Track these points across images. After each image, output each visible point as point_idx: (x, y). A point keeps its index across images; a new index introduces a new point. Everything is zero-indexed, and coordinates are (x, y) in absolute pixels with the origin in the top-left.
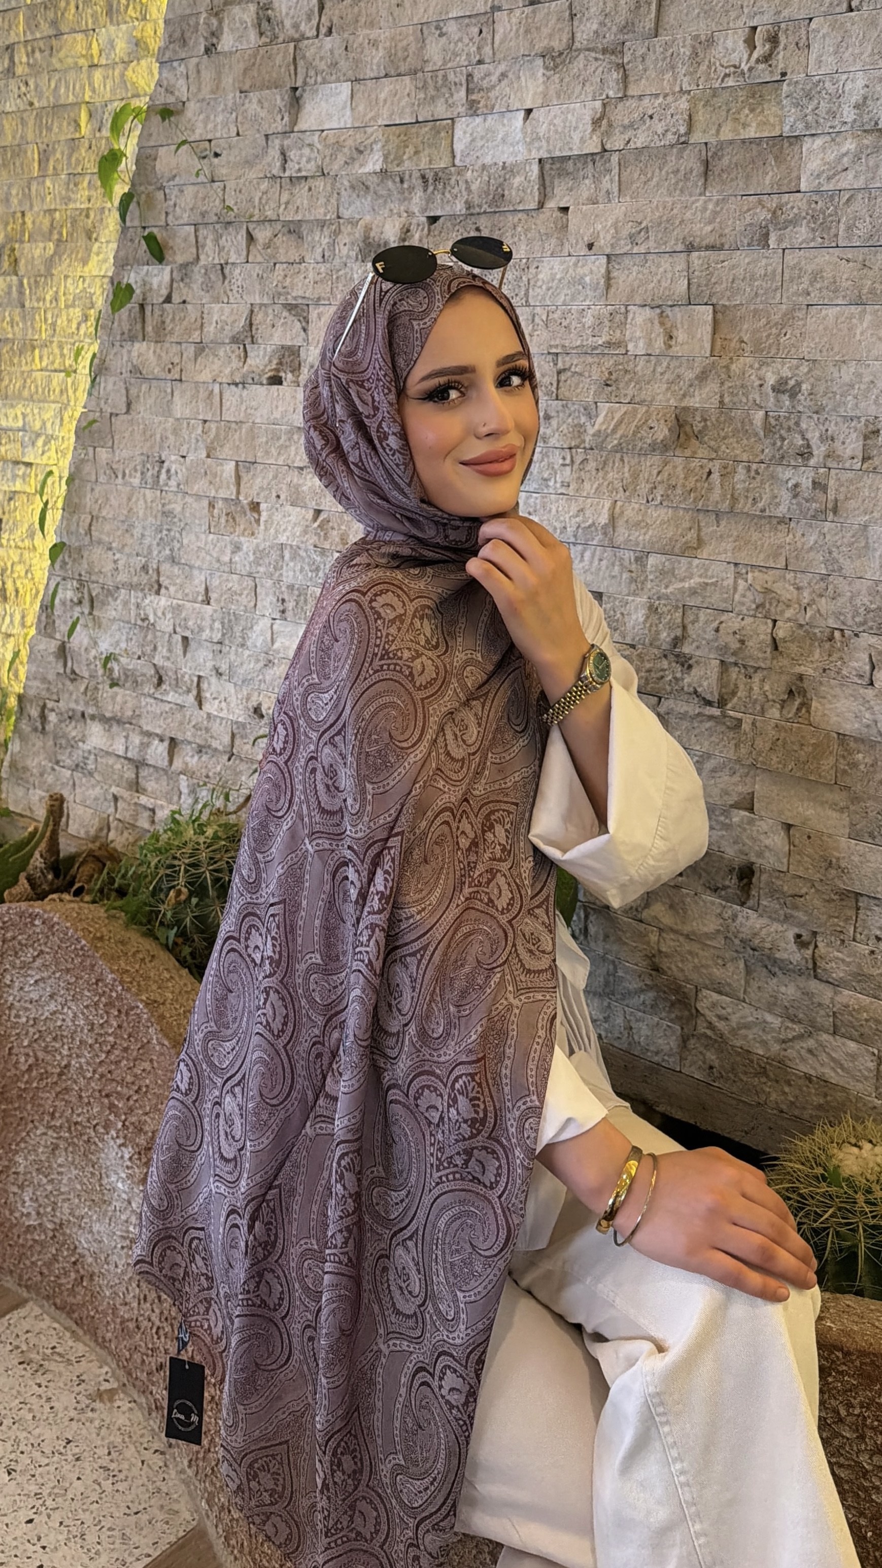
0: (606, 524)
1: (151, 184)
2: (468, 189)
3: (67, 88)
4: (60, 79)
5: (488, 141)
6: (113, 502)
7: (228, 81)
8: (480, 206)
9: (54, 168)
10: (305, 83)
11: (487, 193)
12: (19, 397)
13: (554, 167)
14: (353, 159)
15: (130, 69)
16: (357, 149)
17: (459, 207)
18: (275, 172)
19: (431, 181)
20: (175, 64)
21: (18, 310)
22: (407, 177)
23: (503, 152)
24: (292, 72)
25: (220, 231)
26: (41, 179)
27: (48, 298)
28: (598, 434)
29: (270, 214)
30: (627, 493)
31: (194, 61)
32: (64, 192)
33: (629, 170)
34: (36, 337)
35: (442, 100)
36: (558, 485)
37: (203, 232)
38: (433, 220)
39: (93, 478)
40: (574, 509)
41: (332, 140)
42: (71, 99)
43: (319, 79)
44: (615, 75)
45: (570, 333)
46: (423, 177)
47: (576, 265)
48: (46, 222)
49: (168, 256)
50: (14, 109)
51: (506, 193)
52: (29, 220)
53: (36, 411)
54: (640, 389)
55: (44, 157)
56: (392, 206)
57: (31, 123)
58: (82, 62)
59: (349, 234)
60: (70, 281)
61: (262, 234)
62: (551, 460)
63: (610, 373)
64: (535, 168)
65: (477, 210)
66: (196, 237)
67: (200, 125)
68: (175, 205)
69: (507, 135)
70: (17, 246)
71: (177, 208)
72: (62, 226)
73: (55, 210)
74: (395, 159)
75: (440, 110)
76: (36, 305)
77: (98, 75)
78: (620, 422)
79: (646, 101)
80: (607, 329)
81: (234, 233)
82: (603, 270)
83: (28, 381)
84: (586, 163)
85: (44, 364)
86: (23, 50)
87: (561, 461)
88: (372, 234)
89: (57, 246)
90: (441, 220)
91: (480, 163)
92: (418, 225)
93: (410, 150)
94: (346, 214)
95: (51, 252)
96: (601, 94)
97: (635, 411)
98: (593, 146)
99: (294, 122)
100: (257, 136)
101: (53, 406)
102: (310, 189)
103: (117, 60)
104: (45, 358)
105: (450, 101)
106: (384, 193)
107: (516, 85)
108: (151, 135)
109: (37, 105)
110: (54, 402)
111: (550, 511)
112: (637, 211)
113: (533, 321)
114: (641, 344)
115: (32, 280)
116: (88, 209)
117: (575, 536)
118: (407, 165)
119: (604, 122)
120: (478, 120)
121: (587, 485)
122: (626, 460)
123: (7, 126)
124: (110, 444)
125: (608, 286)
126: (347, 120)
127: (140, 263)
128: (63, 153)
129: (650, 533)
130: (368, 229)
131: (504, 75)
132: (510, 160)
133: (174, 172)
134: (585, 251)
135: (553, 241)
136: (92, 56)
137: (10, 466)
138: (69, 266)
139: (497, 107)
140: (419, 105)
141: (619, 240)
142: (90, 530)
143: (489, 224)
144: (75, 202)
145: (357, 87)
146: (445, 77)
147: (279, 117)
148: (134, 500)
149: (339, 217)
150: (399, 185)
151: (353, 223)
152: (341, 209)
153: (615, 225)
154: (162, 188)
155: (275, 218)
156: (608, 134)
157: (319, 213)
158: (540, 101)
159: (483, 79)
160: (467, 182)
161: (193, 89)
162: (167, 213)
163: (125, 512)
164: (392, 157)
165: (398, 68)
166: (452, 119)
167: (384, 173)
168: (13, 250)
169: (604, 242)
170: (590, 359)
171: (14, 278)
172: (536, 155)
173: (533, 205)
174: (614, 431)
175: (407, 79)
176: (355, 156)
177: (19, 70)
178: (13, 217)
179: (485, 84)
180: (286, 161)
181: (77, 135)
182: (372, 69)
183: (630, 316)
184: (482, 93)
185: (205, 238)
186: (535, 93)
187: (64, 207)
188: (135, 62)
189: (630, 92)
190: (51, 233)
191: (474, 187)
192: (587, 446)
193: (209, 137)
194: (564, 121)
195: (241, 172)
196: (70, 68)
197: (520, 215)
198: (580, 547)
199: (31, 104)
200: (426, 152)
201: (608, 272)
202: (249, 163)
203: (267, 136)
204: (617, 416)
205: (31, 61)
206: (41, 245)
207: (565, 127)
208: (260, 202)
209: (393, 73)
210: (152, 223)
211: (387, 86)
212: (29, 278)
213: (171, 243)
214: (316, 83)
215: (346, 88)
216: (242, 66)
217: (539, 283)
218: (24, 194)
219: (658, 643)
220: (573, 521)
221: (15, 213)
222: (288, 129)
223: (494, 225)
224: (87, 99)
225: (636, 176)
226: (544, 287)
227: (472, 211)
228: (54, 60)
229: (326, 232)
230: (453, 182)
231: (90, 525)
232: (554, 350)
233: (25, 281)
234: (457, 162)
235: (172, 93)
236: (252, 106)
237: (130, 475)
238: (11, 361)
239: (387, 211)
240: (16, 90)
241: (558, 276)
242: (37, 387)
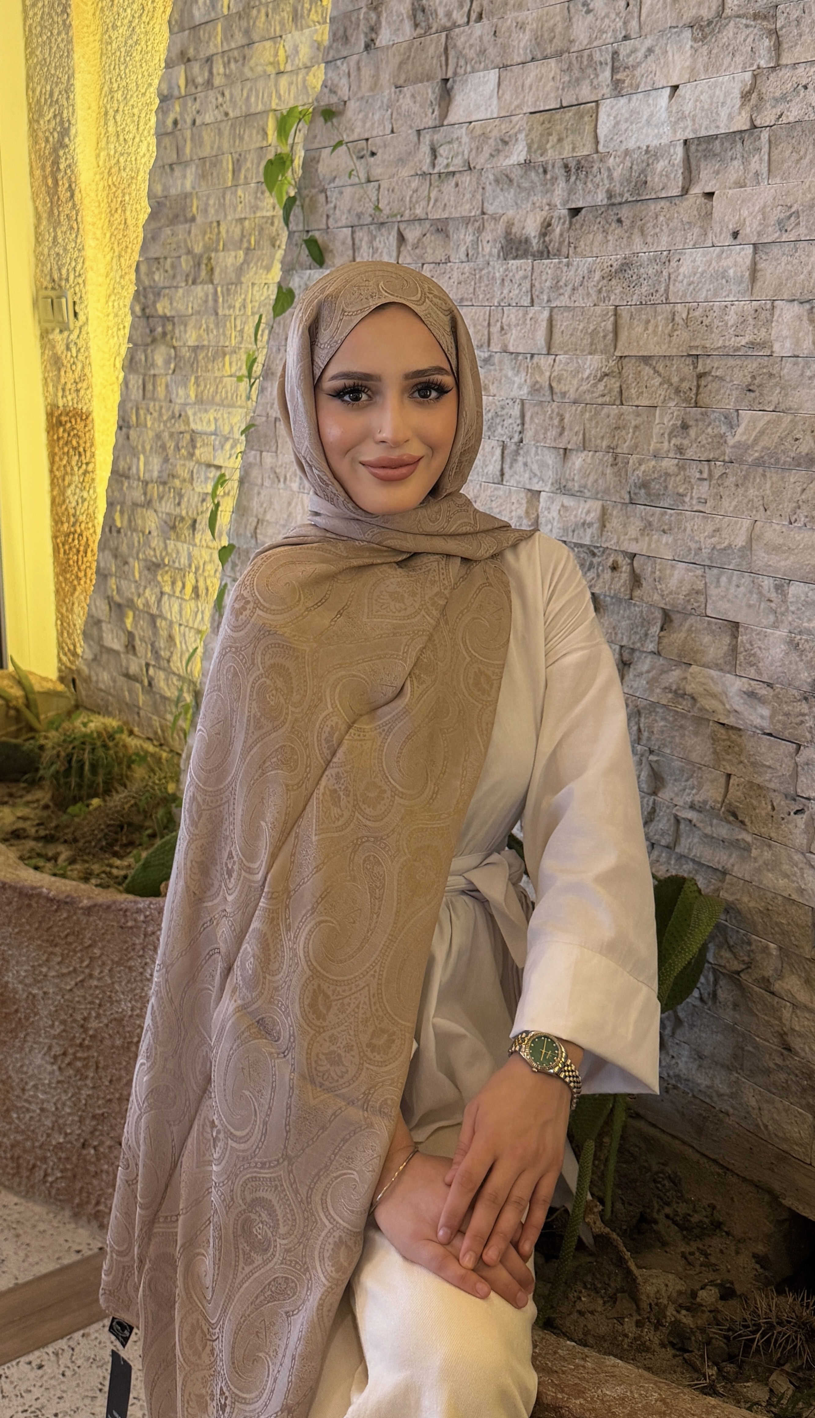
0: (743, 547)
1: (314, 187)
2: (610, 177)
3: (257, 96)
4: (251, 88)
5: (632, 123)
6: (276, 506)
7: (385, 77)
8: (621, 195)
9: (246, 177)
10: (455, 74)
11: (629, 181)
12: (212, 402)
13: (700, 148)
14: (498, 151)
15: (311, 74)
16: (502, 140)
17: (600, 197)
18: (425, 169)
19: (573, 170)
20: (339, 62)
21: (213, 318)
22: (550, 167)
23: (647, 135)
24: (443, 62)
25: (374, 233)
26: (234, 188)
27: (238, 305)
28: (737, 446)
29: (419, 211)
30: (768, 512)
31: (355, 58)
32: (253, 201)
33: (780, 148)
34: (227, 344)
35: (588, 81)
36: (694, 502)
37: (359, 234)
38: (575, 212)
39: (259, 481)
40: (710, 528)
41: (478, 132)
42: (260, 108)
43: (469, 69)
44: (767, 42)
45: (712, 332)
46: (566, 166)
47: (719, 256)
48: (238, 231)
49: (328, 261)
50: (212, 119)
51: (649, 179)
52: (223, 229)
53: (226, 416)
54: (786, 395)
55: (237, 166)
56: (536, 199)
57: (226, 133)
58: (271, 70)
59: (492, 231)
60: (256, 288)
61: (412, 235)
62: (687, 473)
63: (754, 377)
64: (679, 151)
65: (618, 200)
66: (353, 239)
67: (359, 124)
68: (335, 207)
69: (652, 115)
70: (213, 255)
71: (337, 211)
72: (250, 235)
73: (245, 218)
74: (539, 148)
75: (585, 93)
76: (227, 312)
77: (284, 81)
78: (762, 433)
79: (800, 70)
80: (751, 327)
81: (385, 234)
82: (748, 261)
83: (220, 386)
84: (734, 142)
85: (233, 370)
86: (220, 61)
87: (698, 475)
88: (513, 231)
89: (246, 254)
90: (583, 212)
91: (623, 148)
92: (560, 218)
93: (554, 138)
94: (490, 209)
95: (241, 260)
96: (752, 64)
97: (780, 418)
98: (741, 123)
99: (444, 115)
100: (410, 131)
101: (240, 410)
102: (457, 185)
103: (301, 65)
104: (234, 364)
105: (595, 82)
106: (526, 185)
107: (662, 61)
108: (315, 137)
109: (231, 115)
110: (241, 407)
111: (685, 530)
112: (788, 193)
113: (673, 319)
114: (788, 345)
115: (225, 288)
116: (273, 216)
117: (710, 559)
118: (551, 155)
119: (754, 95)
120: (623, 101)
121: (725, 502)
122: (768, 475)
123: (206, 138)
124: (274, 449)
125: (753, 279)
126: (494, 110)
127: (303, 267)
128: (252, 163)
129: (792, 558)
130: (510, 224)
131: (650, 50)
132: (654, 143)
133: (334, 174)
134: (729, 240)
135: (696, 231)
136: (279, 63)
137: (204, 468)
138: (256, 273)
139: (642, 85)
140: (563, 89)
141: (767, 226)
142: (255, 533)
143: (631, 214)
144: (262, 209)
145: (504, 74)
146: (590, 56)
147: (431, 110)
148: (293, 504)
149: (483, 213)
150: (541, 176)
151: (495, 218)
152: (486, 204)
153: (763, 210)
154: (324, 191)
155: (423, 216)
156: (757, 108)
157: (466, 209)
158: (687, 76)
159: (629, 56)
160: (609, 169)
161: (354, 88)
162: (328, 216)
163: (285, 517)
164: (535, 146)
165: (545, 49)
166: (597, 101)
167: (527, 164)
168: (209, 259)
169: (750, 231)
170: (731, 362)
171: (210, 286)
172: (681, 135)
173: (676, 192)
174: (756, 441)
175: (552, 62)
176: (500, 147)
177: (217, 81)
178: (210, 227)
179: (631, 61)
180: (436, 157)
181: (265, 144)
182: (519, 55)
183: (777, 312)
184: (628, 72)
185: (361, 240)
186: (682, 68)
187: (252, 216)
188: (316, 67)
189: (784, 61)
190: (241, 241)
191: (616, 175)
192: (727, 459)
193: (366, 136)
194: (711, 97)
195: (394, 170)
196: (260, 76)
197: (662, 203)
198: (715, 571)
199: (227, 114)
200: (569, 139)
201: (754, 263)
202: (401, 161)
203: (419, 132)
204: (761, 424)
205: (227, 72)
206: (233, 254)
207: (711, 104)
208: (411, 201)
209: (539, 56)
210: (314, 226)
211: (534, 70)
212: (222, 287)
213: (331, 247)
214: (465, 73)
215: (493, 75)
216: (398, 59)
217: (680, 278)
218: (220, 204)
219: (797, 684)
220: (709, 541)
221: (211, 223)
222: (437, 123)
223: (634, 216)
224: (274, 106)
225: (787, 153)
226: (685, 282)
227: (614, 200)
228: (246, 70)
229: (470, 229)
230: (595, 169)
231: (256, 528)
232: (694, 352)
233: (219, 289)
234: (601, 148)
235: (335, 93)
236: (406, 102)
237: (291, 480)
238: (206, 367)
239: (529, 205)
240: (214, 101)
241: (700, 270)
242: (227, 392)
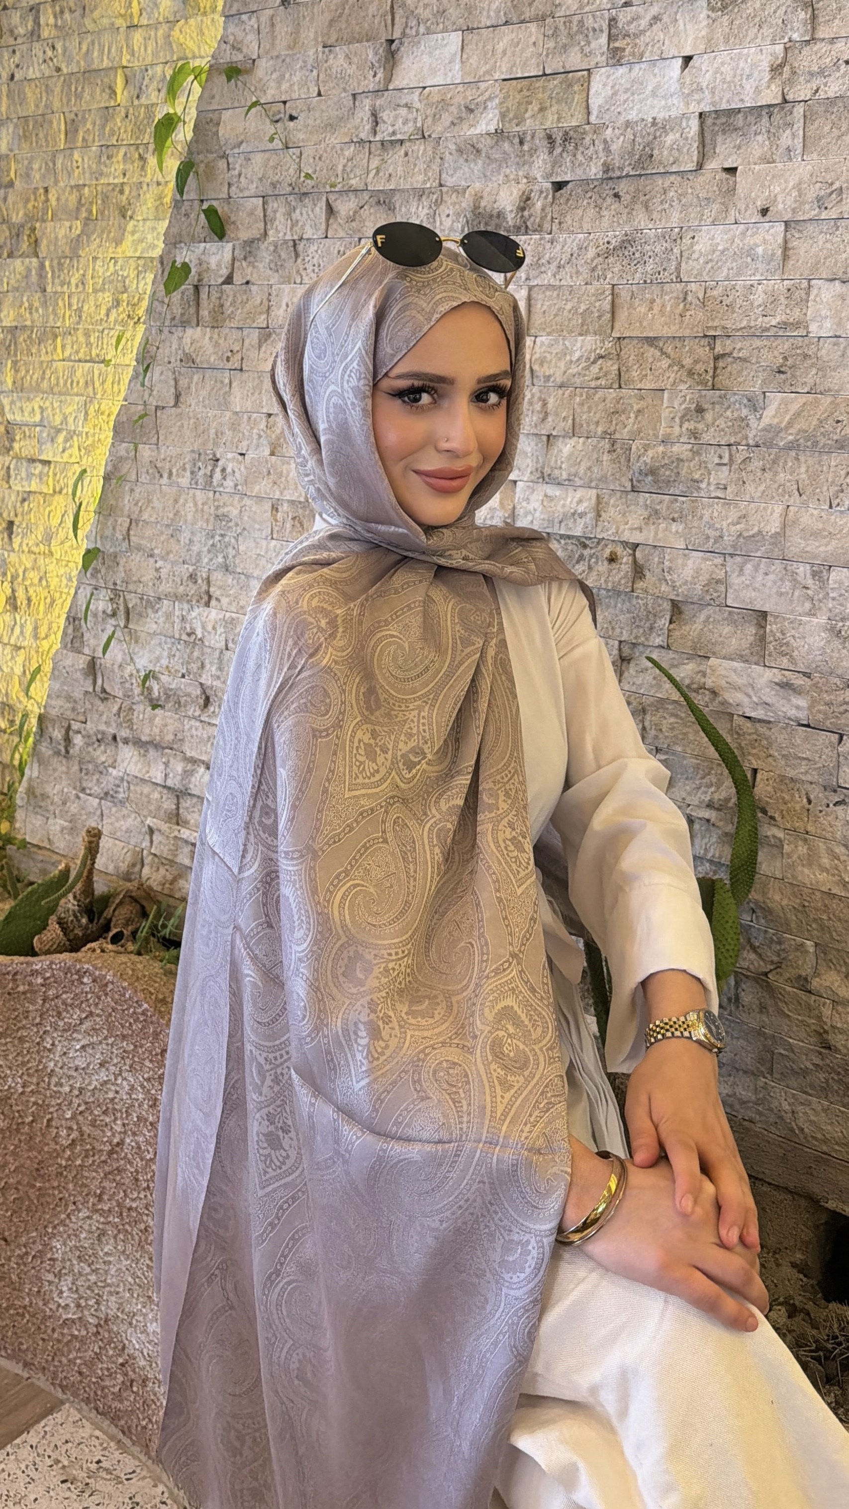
0: (777, 533)
1: (211, 152)
2: (607, 150)
3: (101, 51)
4: (93, 43)
5: (633, 94)
6: (156, 504)
7: (309, 34)
8: (621, 169)
9: (84, 139)
10: (404, 34)
11: (631, 154)
12: (37, 389)
13: (718, 122)
14: (461, 119)
15: (177, 28)
16: (466, 107)
17: (594, 170)
18: (363, 136)
19: (559, 141)
20: (244, 17)
21: (39, 294)
22: (529, 138)
23: (653, 107)
24: (389, 22)
25: (293, 203)
26: (68, 152)
27: (74, 281)
28: (768, 429)
29: (354, 182)
30: (804, 497)
31: (269, 12)
32: (94, 166)
33: (816, 124)
34: (58, 324)
35: (578, 48)
36: (712, 488)
37: (273, 205)
38: (559, 186)
39: (134, 477)
40: (733, 515)
41: (436, 98)
42: (106, 63)
43: (422, 29)
44: (802, 15)
45: (733, 312)
46: (549, 137)
47: (744, 234)
48: (73, 198)
49: (230, 233)
50: (38, 75)
51: (656, 152)
52: (52, 197)
53: (56, 405)
54: (824, 376)
55: (72, 129)
56: (508, 171)
57: (57, 90)
58: (120, 22)
59: (454, 204)
60: (99, 263)
61: (345, 207)
62: (703, 458)
63: (785, 358)
64: (694, 124)
65: (618, 173)
66: (265, 210)
67: (272, 84)
68: (240, 175)
69: (658, 86)
70: (38, 225)
71: (242, 179)
72: (91, 203)
73: (85, 185)
74: (515, 117)
75: (574, 59)
76: (59, 289)
77: (138, 37)
78: (798, 414)
79: (840, 45)
80: (783, 307)
81: (310, 205)
82: (780, 240)
83: (48, 372)
84: (760, 116)
85: (67, 354)
86: (50, 11)
87: (717, 460)
88: (483, 204)
89: (85, 225)
90: (570, 186)
91: (622, 119)
92: (541, 192)
93: (535, 107)
94: (450, 181)
95: (78, 232)
96: (783, 37)
97: (817, 401)
98: (771, 96)
99: (389, 79)
100: (343, 95)
101: (77, 399)
102: (406, 154)
103: (161, 19)
104: (68, 347)
105: (587, 49)
106: (498, 156)
107: (672, 30)
108: (213, 97)
109: (65, 71)
110: (77, 395)
111: (701, 518)
112: (827, 170)
113: (685, 299)
114: (828, 324)
115: (55, 262)
116: (122, 184)
117: (733, 546)
118: (528, 124)
119: (787, 69)
120: (622, 70)
121: (750, 488)
122: (802, 458)
123: (29, 95)
124: (154, 440)
125: (785, 257)
126: (456, 74)
127: (193, 239)
128: (94, 124)
129: (834, 543)
130: (478, 197)
131: (656, 19)
132: (661, 116)
133: (242, 138)
134: (757, 217)
135: (716, 207)
136: (131, 16)
137: (25, 464)
138: (100, 246)
139: (647, 54)
140: (547, 55)
141: (803, 203)
142: (128, 535)
143: (632, 189)
144: (108, 175)
145: (469, 36)
146: (581, 22)
147: (372, 73)
148: (181, 501)
149: (441, 185)
150: (517, 146)
151: (460, 191)
152: (444, 176)
153: (798, 186)
154: (224, 156)
155: (361, 186)
156: (790, 82)
157: (418, 180)
158: (702, 47)
159: (629, 23)
160: (605, 141)
161: (266, 45)
162: (229, 185)
163: (171, 515)
164: (511, 115)
165: (522, 13)
166: (589, 70)
167: (499, 134)
168: (33, 229)
169: (783, 207)
170: (757, 343)
171: (34, 260)
172: (695, 108)
173: (691, 166)
174: (790, 424)
175: (533, 27)
176: (464, 115)
177: (45, 33)
178: (35, 194)
179: (632, 29)
180: (377, 124)
181: (112, 104)
182: (488, 17)
183: (814, 292)
184: (628, 40)
185: (275, 212)
186: (697, 38)
187: (94, 182)
188: (183, 21)
189: (820, 35)
190: (78, 209)
191: (614, 147)
192: (751, 442)
193: (283, 99)
194: (735, 69)
195: (321, 137)
196: (105, 29)
197: (672, 178)
198: (738, 559)
199: (58, 70)
200: (554, 109)
201: (786, 242)
202: (331, 127)
203: (354, 95)
204: (794, 407)
205: (59, 23)
206: (67, 224)
207: (735, 76)
208: (344, 170)
209: (515, 20)
210: (213, 195)
211: (508, 35)
212: (52, 260)
213: (233, 218)
214: (417, 34)
215: (455, 38)
216: (327, 16)
217: (695, 256)
218: (47, 170)
219: (839, 672)
220: (733, 528)
221: (36, 189)
222: (382, 87)
223: (638, 190)
224: (125, 63)
225: (827, 129)
226: (701, 261)
227: (610, 174)
228: (87, 21)
229: (425, 202)
230: (587, 141)
231: (129, 529)
232: (712, 333)
233: (47, 263)
234: (593, 119)
235: (239, 49)
236: (338, 61)
237: (178, 475)
238: (29, 350)
239: (501, 178)
240: (41, 54)
241: (720, 248)
242: (58, 379)
